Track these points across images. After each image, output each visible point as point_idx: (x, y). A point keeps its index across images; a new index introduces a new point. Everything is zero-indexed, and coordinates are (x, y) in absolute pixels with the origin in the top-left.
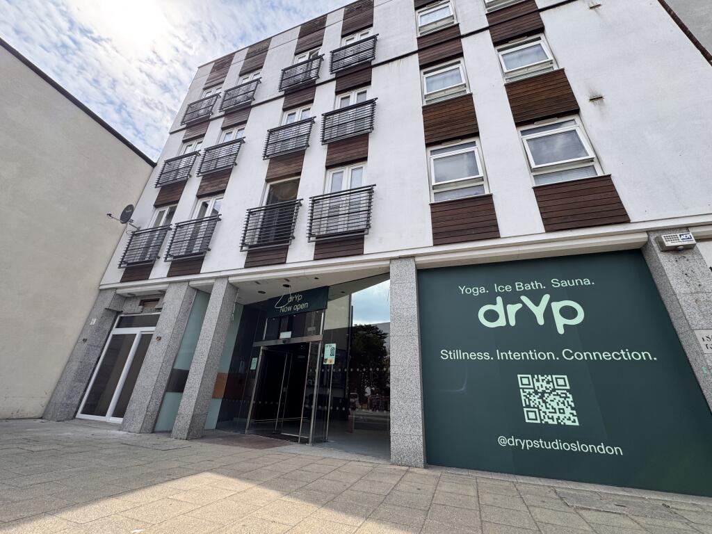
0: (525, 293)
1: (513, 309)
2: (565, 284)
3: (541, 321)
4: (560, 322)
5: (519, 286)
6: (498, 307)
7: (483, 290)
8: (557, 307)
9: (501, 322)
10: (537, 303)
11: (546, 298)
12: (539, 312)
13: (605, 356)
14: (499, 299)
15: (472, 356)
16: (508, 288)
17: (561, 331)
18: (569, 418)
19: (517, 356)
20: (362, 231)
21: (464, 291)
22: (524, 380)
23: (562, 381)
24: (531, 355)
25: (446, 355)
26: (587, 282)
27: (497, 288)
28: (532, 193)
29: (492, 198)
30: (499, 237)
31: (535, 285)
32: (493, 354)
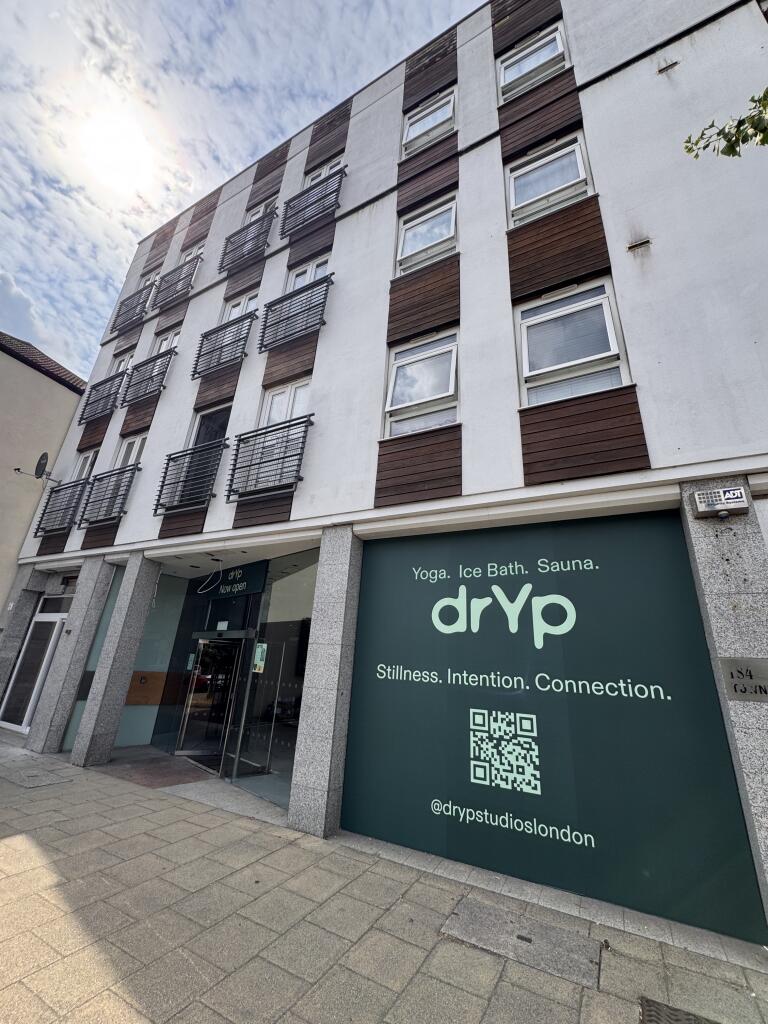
0: (499, 581)
1: (480, 605)
2: (557, 567)
3: (514, 627)
4: (541, 628)
5: (493, 570)
6: (460, 604)
7: (443, 574)
8: (539, 604)
9: (460, 626)
10: (512, 599)
11: (527, 588)
12: (512, 611)
13: (596, 688)
14: (463, 590)
15: (415, 676)
16: (477, 572)
17: (539, 643)
18: (529, 782)
19: (472, 680)
20: (290, 486)
21: (419, 574)
22: (477, 717)
23: (528, 723)
24: (493, 680)
25: (385, 672)
26: (589, 565)
27: (462, 572)
28: (516, 420)
29: (460, 431)
30: (461, 495)
31: (515, 568)
32: (443, 676)
